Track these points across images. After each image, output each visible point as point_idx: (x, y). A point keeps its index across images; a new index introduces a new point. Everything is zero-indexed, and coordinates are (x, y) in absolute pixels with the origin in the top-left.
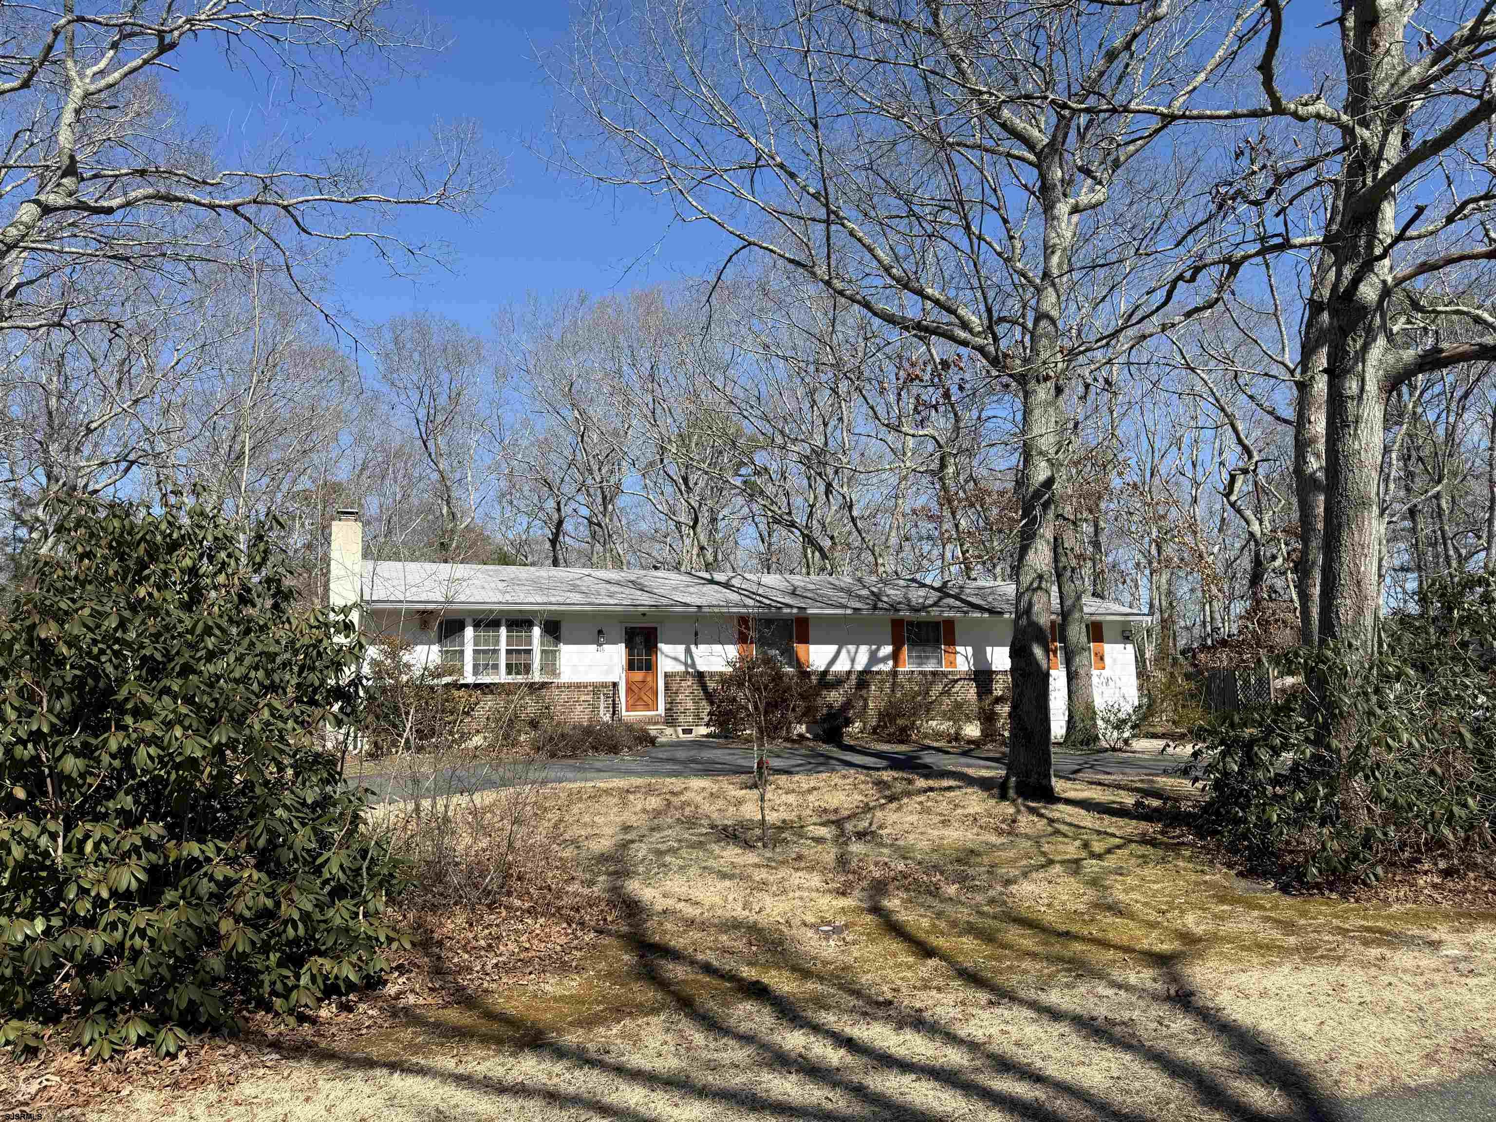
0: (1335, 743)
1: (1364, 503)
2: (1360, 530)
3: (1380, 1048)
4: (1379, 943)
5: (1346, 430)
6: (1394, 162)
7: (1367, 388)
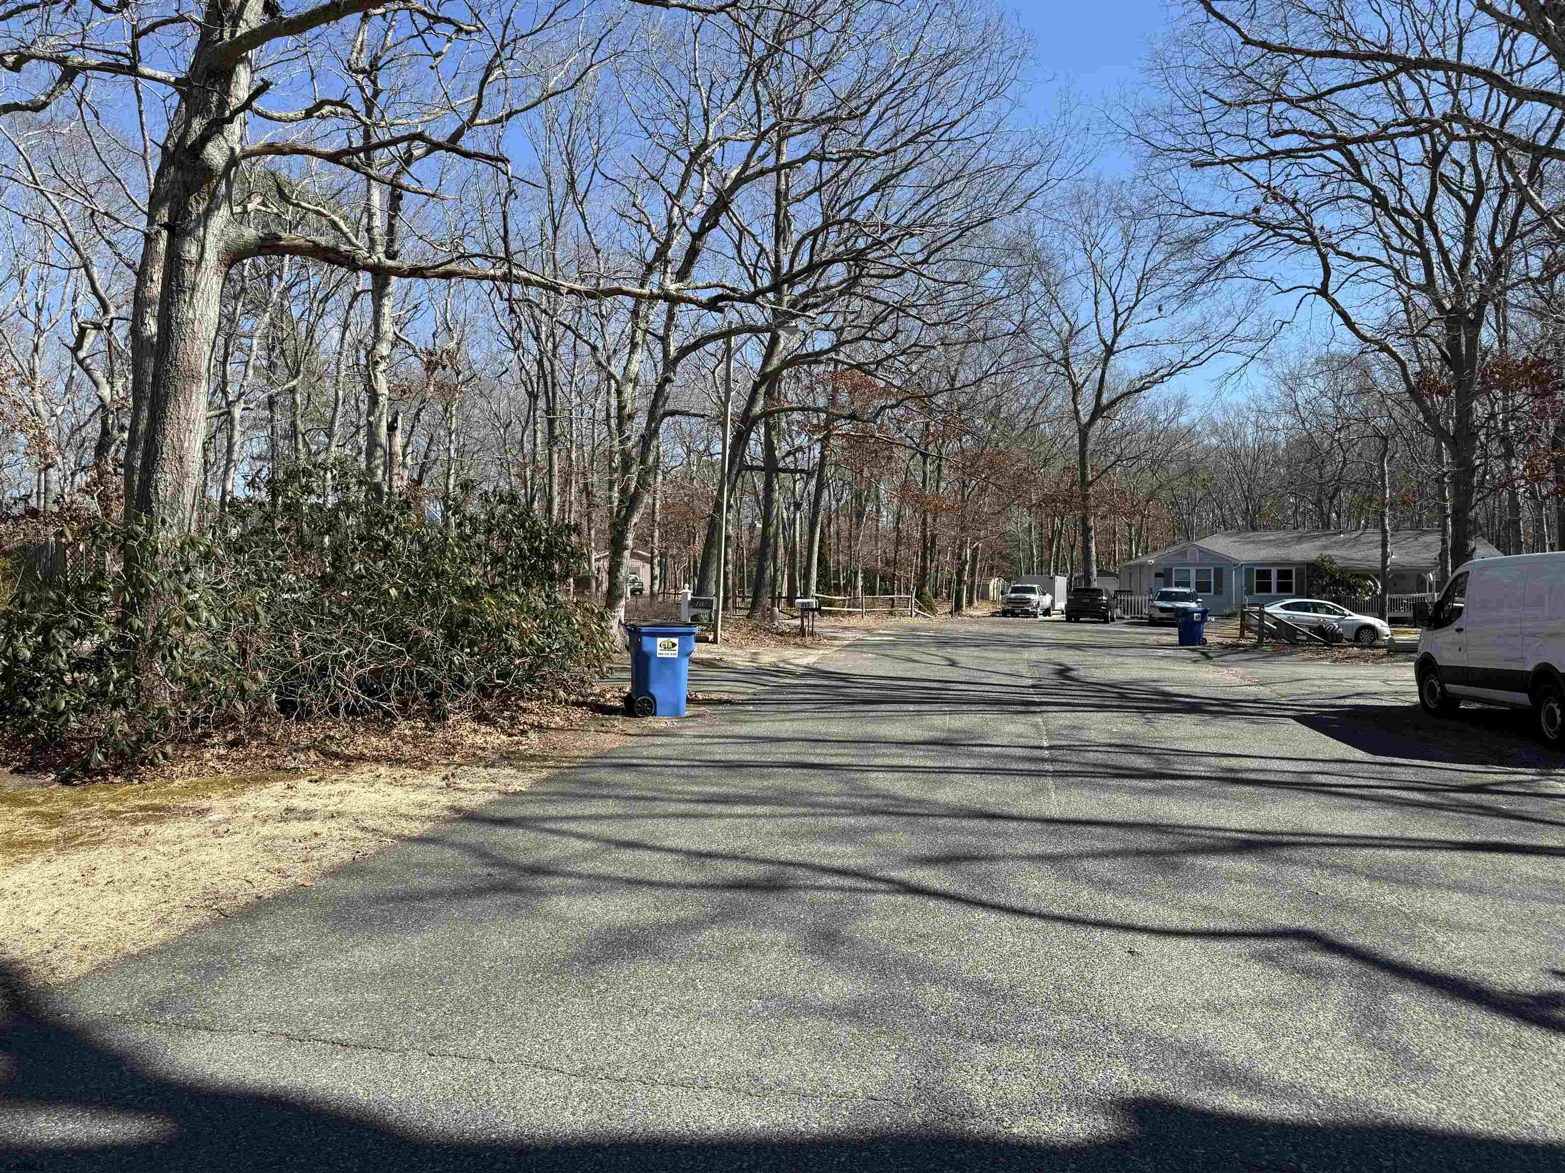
0: (137, 623)
1: (194, 377)
2: (187, 405)
3: (113, 923)
4: (145, 820)
5: (182, 296)
6: (254, 25)
7: (206, 256)
